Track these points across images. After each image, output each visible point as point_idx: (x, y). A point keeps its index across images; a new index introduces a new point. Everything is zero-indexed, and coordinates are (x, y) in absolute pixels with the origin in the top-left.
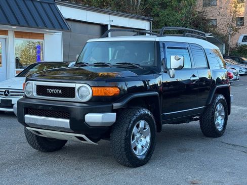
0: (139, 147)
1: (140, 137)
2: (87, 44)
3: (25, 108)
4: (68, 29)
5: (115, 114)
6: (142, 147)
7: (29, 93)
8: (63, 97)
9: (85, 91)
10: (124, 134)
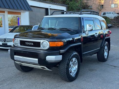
0: (73, 71)
1: (73, 66)
2: (44, 18)
3: (14, 52)
4: (32, 10)
5: (62, 56)
6: (74, 71)
7: (16, 44)
8: (34, 47)
9: (45, 44)
10: (66, 65)
